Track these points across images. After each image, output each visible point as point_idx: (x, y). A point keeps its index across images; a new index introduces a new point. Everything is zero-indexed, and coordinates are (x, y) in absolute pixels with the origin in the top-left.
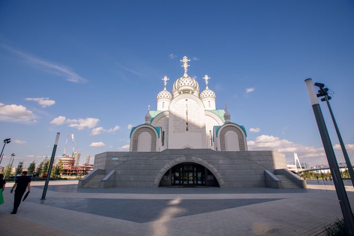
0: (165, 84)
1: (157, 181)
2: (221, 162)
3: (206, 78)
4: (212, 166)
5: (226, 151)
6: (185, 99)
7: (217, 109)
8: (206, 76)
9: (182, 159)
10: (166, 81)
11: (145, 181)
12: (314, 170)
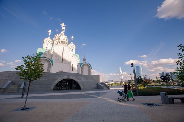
0: (49, 35)
1: (52, 88)
2: (82, 79)
3: (72, 37)
4: (79, 81)
5: (83, 74)
7: (75, 54)
9: (66, 77)
10: (50, 33)
11: (45, 88)
12: (117, 82)
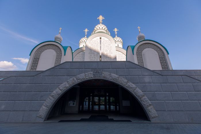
0: (86, 34)
3: (116, 30)
4: (134, 86)
6: (99, 38)
8: (116, 28)
10: (87, 32)
